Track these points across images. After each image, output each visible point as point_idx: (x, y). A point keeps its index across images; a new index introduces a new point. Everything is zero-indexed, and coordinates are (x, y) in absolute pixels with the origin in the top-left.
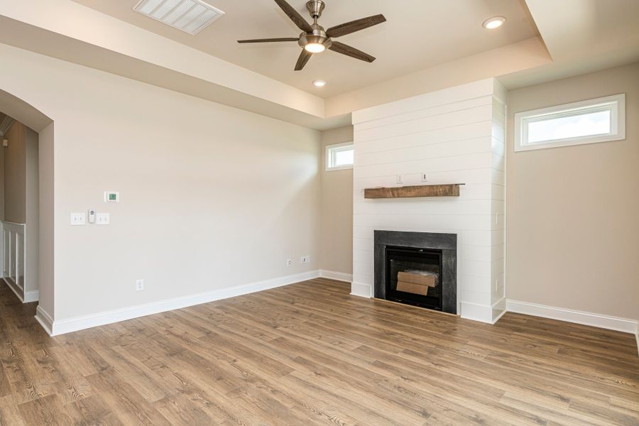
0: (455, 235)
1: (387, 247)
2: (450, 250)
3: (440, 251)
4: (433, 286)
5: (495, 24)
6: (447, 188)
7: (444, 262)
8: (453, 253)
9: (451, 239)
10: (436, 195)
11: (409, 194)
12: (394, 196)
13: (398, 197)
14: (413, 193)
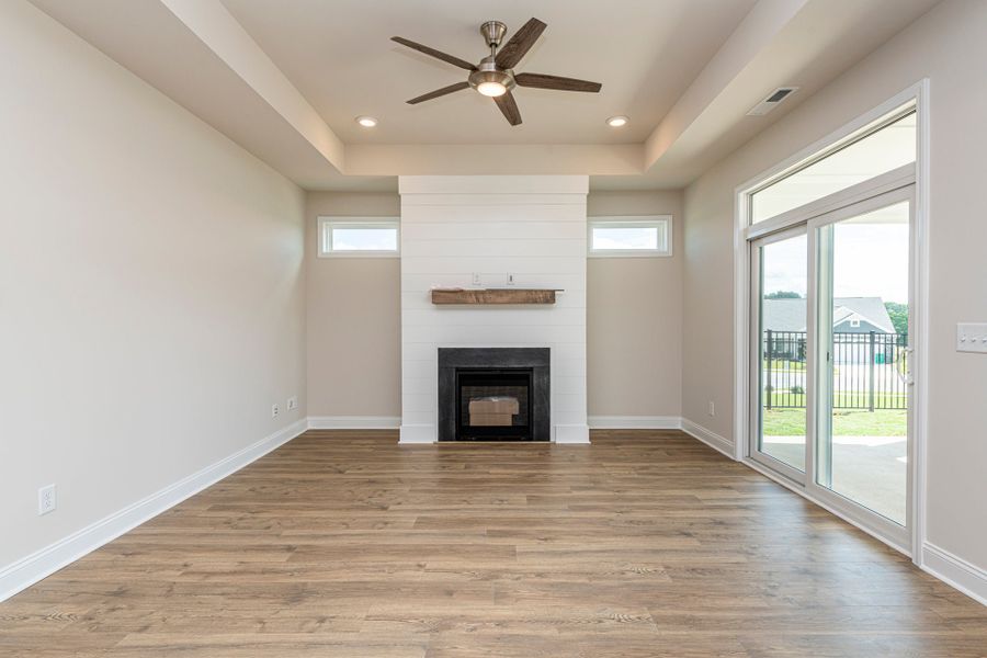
0: (548, 349)
1: (457, 370)
2: (543, 367)
3: (531, 369)
4: (517, 413)
5: (618, 123)
6: (549, 294)
7: (535, 382)
8: (546, 370)
9: (544, 354)
10: (535, 302)
11: (499, 299)
12: (478, 301)
13: (485, 303)
14: (505, 299)
